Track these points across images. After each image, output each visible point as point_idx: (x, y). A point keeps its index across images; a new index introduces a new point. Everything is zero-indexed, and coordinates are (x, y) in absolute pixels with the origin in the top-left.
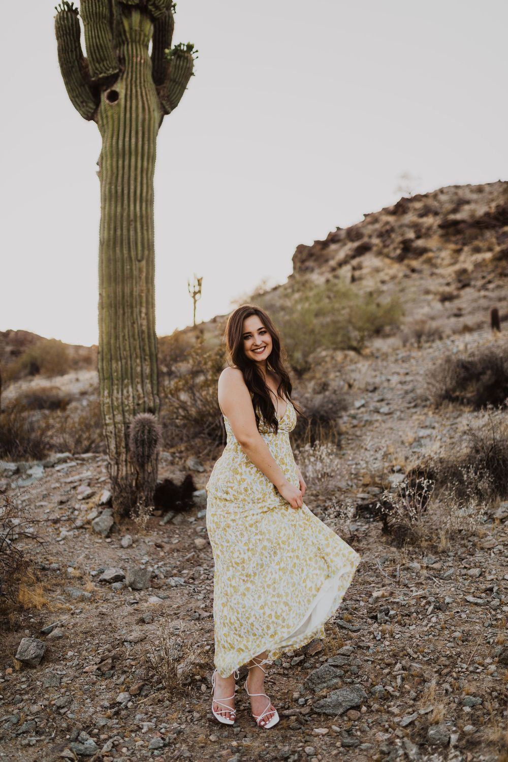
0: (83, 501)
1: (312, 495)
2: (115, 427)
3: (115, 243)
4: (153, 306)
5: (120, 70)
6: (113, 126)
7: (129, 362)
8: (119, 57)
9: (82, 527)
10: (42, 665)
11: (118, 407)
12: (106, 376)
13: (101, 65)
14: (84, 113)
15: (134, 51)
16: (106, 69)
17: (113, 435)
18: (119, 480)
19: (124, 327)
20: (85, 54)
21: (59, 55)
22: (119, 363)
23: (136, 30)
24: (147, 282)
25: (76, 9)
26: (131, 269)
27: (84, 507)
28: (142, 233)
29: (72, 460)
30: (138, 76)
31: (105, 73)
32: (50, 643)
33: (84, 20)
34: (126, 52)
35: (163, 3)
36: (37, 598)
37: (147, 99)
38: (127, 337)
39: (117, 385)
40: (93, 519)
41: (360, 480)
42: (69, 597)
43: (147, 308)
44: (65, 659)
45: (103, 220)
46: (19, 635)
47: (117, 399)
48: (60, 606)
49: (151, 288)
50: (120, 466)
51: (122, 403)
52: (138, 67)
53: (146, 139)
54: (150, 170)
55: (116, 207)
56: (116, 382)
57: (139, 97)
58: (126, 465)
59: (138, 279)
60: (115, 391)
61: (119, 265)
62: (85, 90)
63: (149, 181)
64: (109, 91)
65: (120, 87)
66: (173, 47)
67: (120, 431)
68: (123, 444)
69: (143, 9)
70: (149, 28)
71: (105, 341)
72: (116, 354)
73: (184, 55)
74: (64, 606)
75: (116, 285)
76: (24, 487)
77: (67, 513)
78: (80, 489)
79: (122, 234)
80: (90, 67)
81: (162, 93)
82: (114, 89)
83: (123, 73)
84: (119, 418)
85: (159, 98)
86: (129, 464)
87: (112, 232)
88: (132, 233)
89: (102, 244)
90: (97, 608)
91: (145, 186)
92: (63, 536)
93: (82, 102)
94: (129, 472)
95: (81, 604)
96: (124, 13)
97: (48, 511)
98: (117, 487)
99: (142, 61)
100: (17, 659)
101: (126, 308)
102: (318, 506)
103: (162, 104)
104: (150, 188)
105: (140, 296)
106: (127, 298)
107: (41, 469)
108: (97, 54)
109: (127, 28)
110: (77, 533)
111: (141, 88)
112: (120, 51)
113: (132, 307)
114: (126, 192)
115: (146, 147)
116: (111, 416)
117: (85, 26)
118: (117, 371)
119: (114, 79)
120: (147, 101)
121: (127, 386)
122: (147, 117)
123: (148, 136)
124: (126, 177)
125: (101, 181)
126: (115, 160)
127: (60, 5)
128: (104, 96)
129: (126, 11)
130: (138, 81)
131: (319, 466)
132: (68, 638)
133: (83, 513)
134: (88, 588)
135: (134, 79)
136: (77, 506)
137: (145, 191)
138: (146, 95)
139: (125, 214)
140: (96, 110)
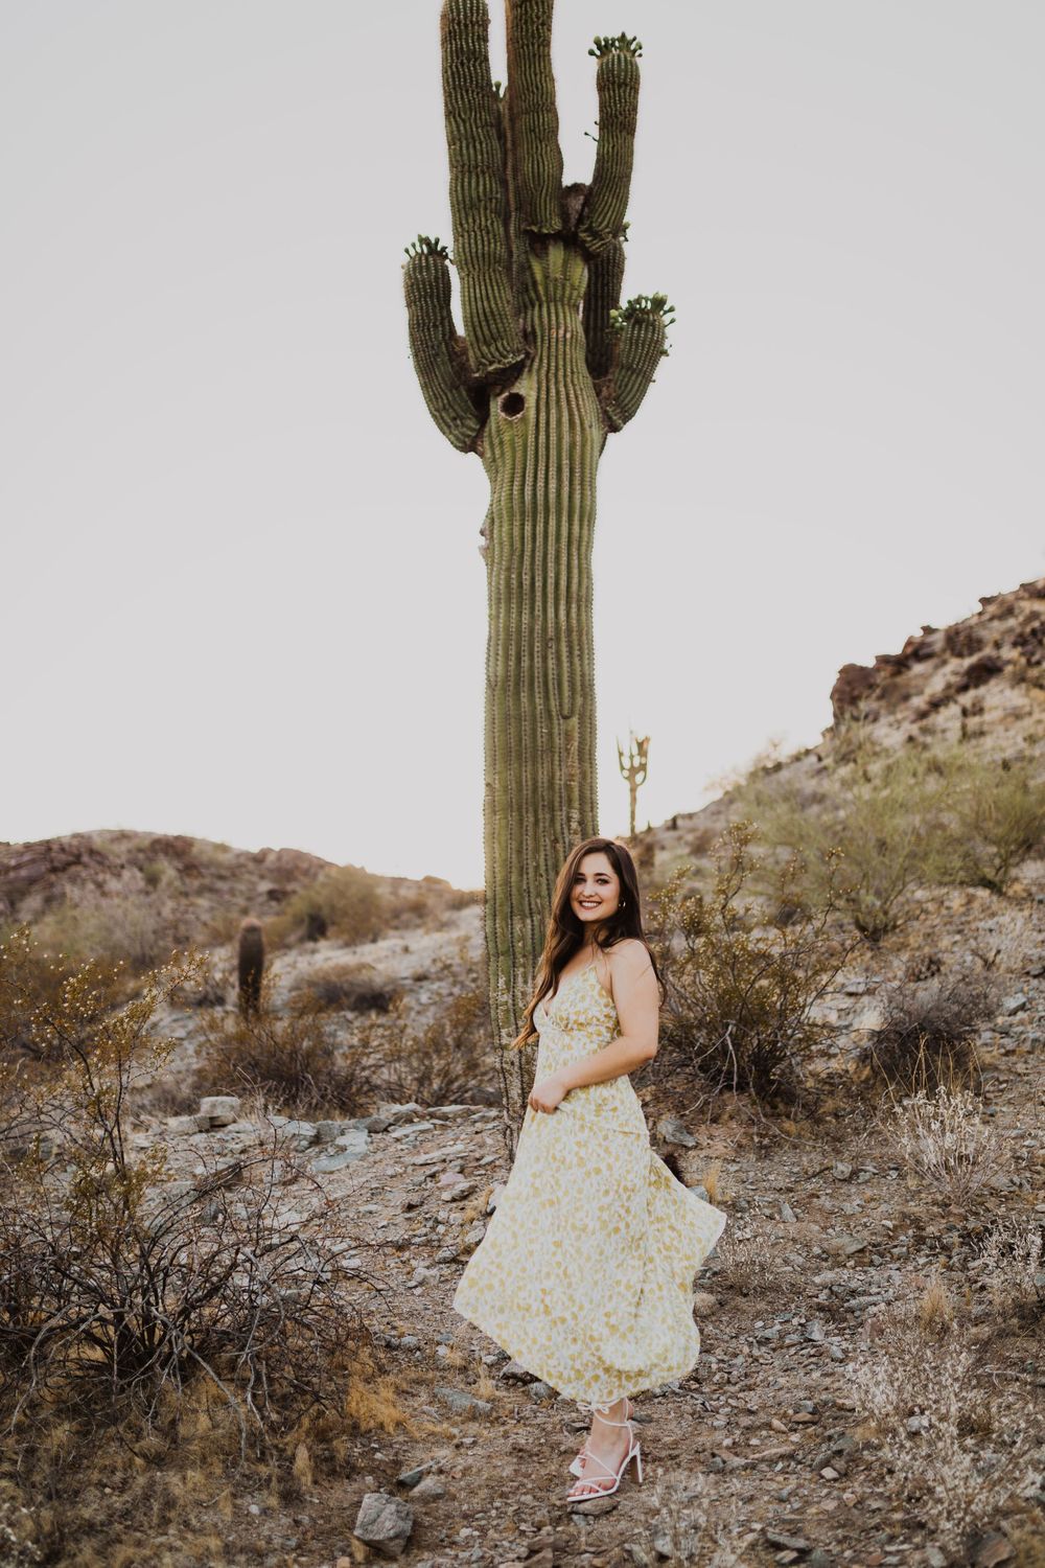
0: (454, 1205)
1: (935, 1203)
3: (517, 684)
4: (593, 806)
5: (528, 354)
6: (514, 461)
8: (525, 331)
9: (454, 1260)
10: (408, 1555)
12: (501, 948)
13: (493, 349)
14: (458, 439)
15: (553, 318)
16: (501, 355)
17: (515, 1070)
19: (536, 850)
20: (460, 330)
21: (411, 335)
22: (529, 921)
23: (556, 280)
24: (581, 760)
25: (444, 249)
26: (551, 734)
27: (456, 1217)
28: (571, 663)
29: (422, 1117)
30: (561, 363)
31: (499, 362)
32: (418, 1508)
33: (460, 269)
34: (537, 321)
35: (607, 226)
36: (383, 1408)
37: (578, 405)
38: (543, 868)
39: (524, 966)
41: (1039, 1173)
42: (446, 1411)
43: (582, 811)
44: (453, 1544)
45: (492, 641)
46: (355, 1486)
48: (430, 1427)
49: (589, 770)
52: (561, 347)
53: (577, 482)
54: (585, 539)
55: (520, 614)
56: (520, 960)
57: (564, 404)
59: (564, 754)
60: (520, 979)
61: (526, 725)
62: (460, 395)
63: (584, 561)
64: (507, 394)
65: (526, 387)
66: (624, 304)
69: (569, 240)
70: (580, 274)
71: (499, 877)
72: (522, 904)
73: (648, 318)
74: (438, 1429)
75: (520, 766)
76: (332, 1173)
77: (424, 1230)
78: (444, 1179)
79: (531, 667)
80: (471, 353)
81: (605, 392)
82: (515, 390)
83: (533, 361)
85: (600, 402)
87: (512, 663)
88: (551, 663)
89: (491, 686)
90: (506, 1436)
91: (575, 571)
92: (420, 1279)
93: (454, 419)
95: (471, 1424)
96: (533, 249)
97: (385, 1223)
99: (568, 335)
100: (358, 1539)
101: (540, 811)
102: (949, 1230)
103: (605, 412)
104: (585, 576)
105: (569, 788)
106: (543, 790)
107: (363, 1136)
108: (485, 328)
109: (539, 277)
110: (446, 1272)
111: (566, 386)
112: (525, 319)
113: (552, 810)
114: (538, 584)
115: (577, 496)
116: (512, 1029)
117: (462, 279)
118: (523, 938)
119: (516, 371)
120: (579, 410)
122: (578, 438)
123: (581, 475)
124: (539, 555)
125: (490, 564)
126: (517, 523)
127: (414, 245)
128: (496, 406)
129: (538, 246)
130: (561, 373)
131: (949, 1140)
132: (454, 1498)
133: (456, 1230)
134: (482, 1391)
135: (553, 371)
136: (442, 1216)
137: (575, 580)
138: (576, 397)
139: (538, 628)
140: (480, 432)
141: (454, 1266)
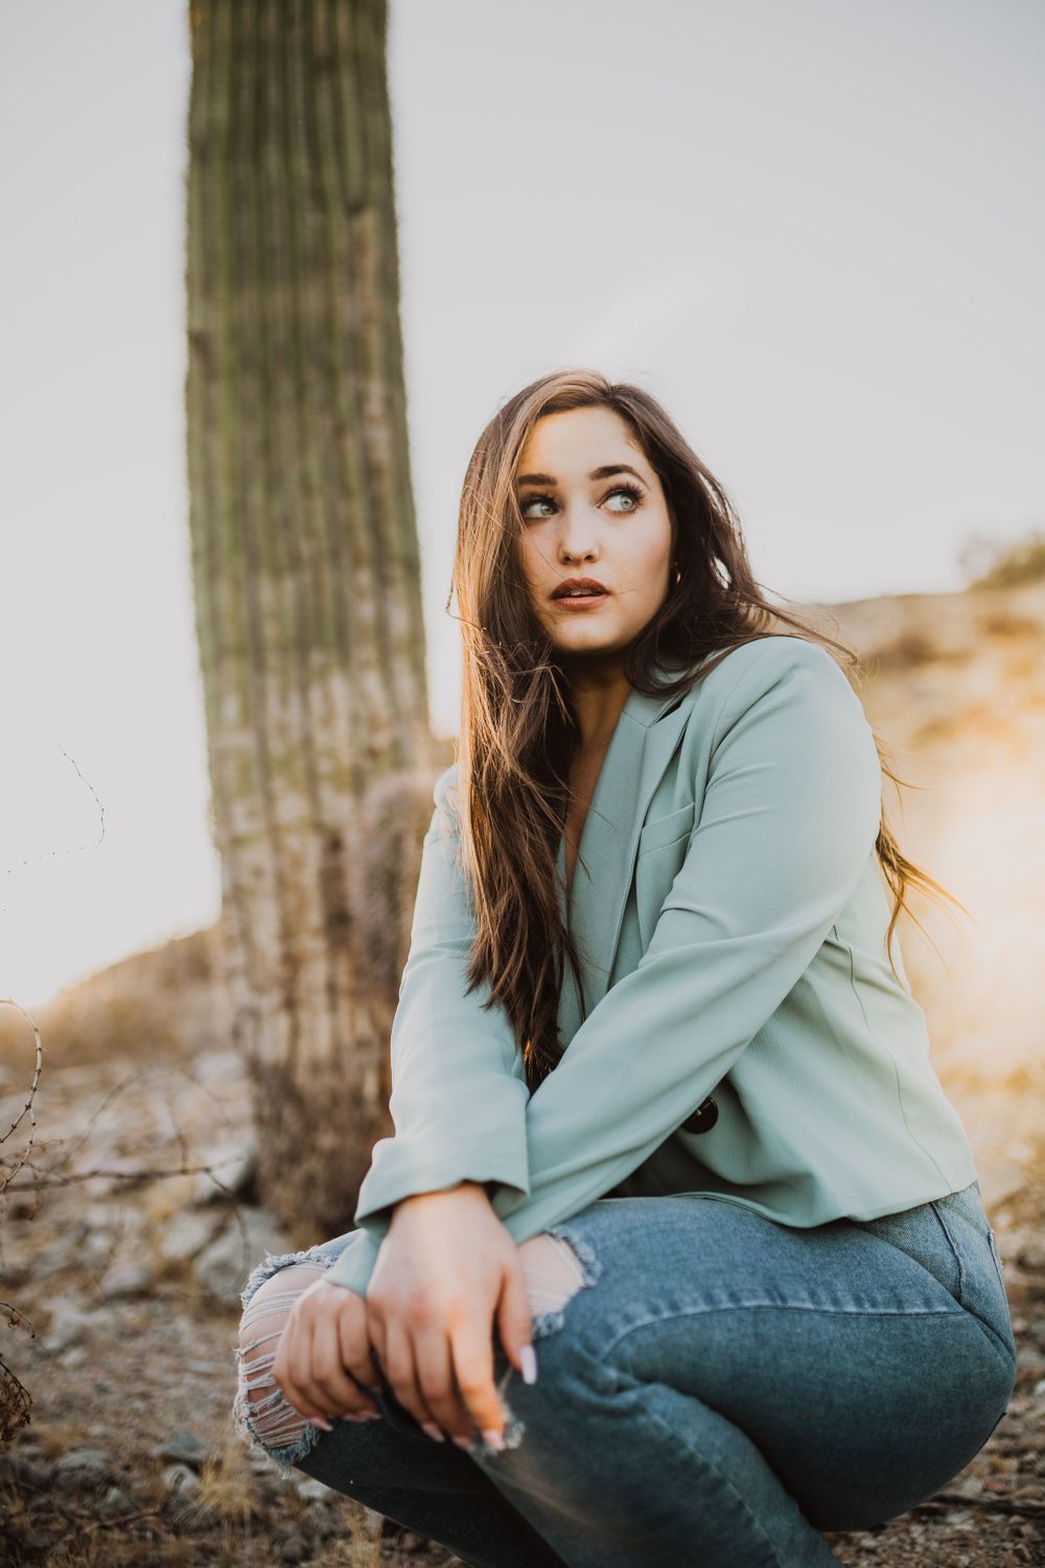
2: (277, 847)
7: (328, 579)
9: (140, 1295)
11: (286, 763)
12: (230, 636)
17: (268, 884)
18: (302, 1078)
19: (302, 447)
22: (289, 582)
26: (324, 236)
38: (316, 479)
39: (281, 670)
40: (197, 1254)
47: (283, 729)
50: (304, 1017)
51: (307, 742)
56: (273, 660)
58: (333, 1007)
60: (273, 700)
61: (276, 209)
67: (298, 863)
68: (315, 917)
71: (224, 496)
79: (285, 106)
84: (291, 807)
86: (344, 1005)
87: (246, 99)
94: (347, 1039)
98: (289, 1114)
101: (306, 372)
110: (128, 1316)
113: (329, 373)
116: (258, 801)
118: (277, 616)
121: (323, 674)
133: (132, 1241)
139: (297, 34)
141: (144, 1307)
